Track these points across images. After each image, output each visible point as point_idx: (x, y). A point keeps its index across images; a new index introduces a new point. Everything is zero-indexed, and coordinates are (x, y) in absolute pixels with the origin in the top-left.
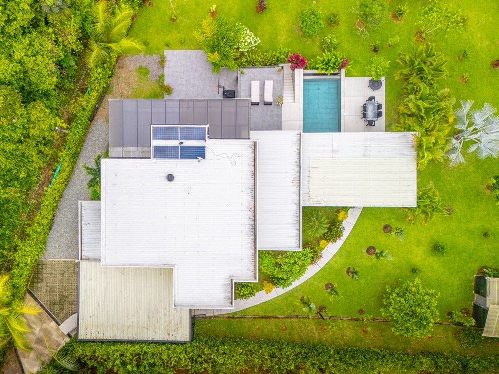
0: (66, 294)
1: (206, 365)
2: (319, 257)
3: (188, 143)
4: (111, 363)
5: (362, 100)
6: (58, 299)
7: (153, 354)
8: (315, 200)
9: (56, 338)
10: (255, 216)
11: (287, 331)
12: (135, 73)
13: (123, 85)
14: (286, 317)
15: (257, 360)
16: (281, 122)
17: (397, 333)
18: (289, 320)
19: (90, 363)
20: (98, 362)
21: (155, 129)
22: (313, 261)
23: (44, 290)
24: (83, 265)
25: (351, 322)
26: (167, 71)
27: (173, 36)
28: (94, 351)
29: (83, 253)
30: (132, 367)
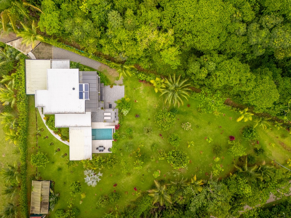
0: (41, 54)
1: (19, 99)
2: (55, 134)
3: (84, 94)
4: (18, 70)
5: (105, 146)
6: (40, 51)
7: (21, 83)
8: (71, 132)
9: (26, 51)
10: (63, 113)
11: (32, 124)
12: (117, 76)
13: (113, 72)
14: (37, 124)
15: (21, 114)
16: (98, 122)
17: (32, 155)
18: (36, 125)
19: (18, 64)
20: (18, 66)
21: (88, 85)
22: (54, 132)
23: (43, 46)
24: (49, 61)
25: (36, 144)
26: (118, 86)
27: (129, 88)
28: (22, 65)
29: (53, 61)
30: (17, 77)
